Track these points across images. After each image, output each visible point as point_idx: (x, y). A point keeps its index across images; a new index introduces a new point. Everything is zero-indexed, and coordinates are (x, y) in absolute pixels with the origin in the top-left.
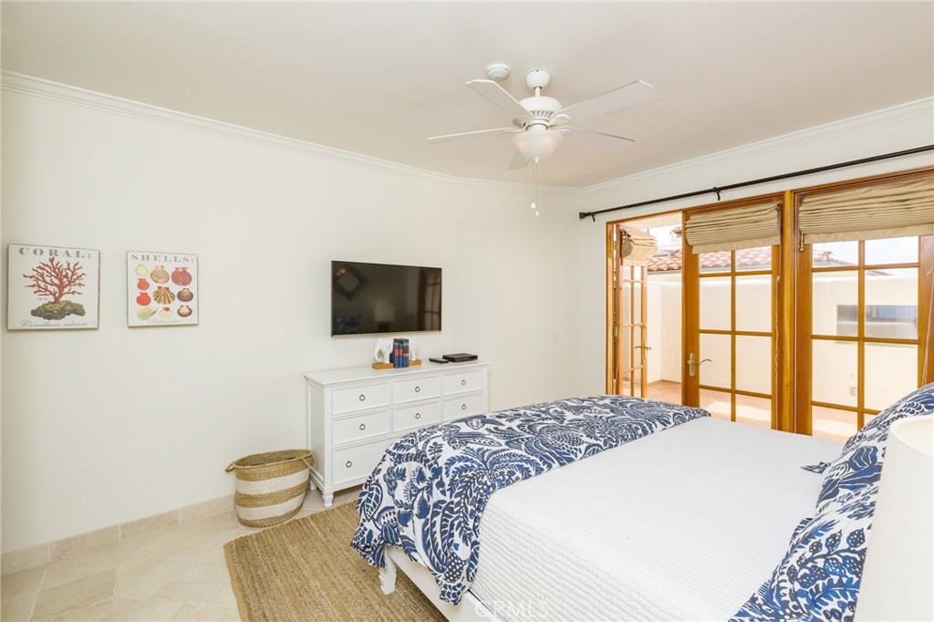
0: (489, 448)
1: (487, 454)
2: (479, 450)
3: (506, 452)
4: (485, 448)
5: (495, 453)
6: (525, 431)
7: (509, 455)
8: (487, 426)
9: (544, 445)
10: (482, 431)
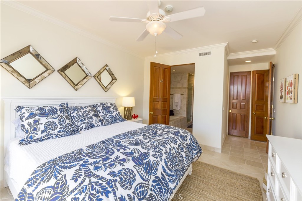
0: (127, 140)
1: (127, 137)
2: (130, 139)
3: (121, 139)
4: (128, 140)
5: (124, 138)
6: (112, 149)
7: (120, 138)
8: (130, 151)
9: (105, 142)
10: (132, 147)
